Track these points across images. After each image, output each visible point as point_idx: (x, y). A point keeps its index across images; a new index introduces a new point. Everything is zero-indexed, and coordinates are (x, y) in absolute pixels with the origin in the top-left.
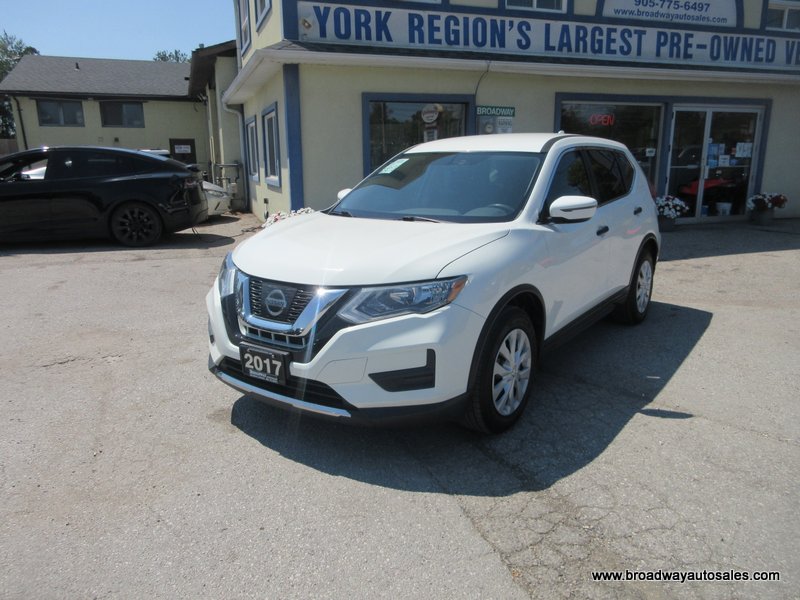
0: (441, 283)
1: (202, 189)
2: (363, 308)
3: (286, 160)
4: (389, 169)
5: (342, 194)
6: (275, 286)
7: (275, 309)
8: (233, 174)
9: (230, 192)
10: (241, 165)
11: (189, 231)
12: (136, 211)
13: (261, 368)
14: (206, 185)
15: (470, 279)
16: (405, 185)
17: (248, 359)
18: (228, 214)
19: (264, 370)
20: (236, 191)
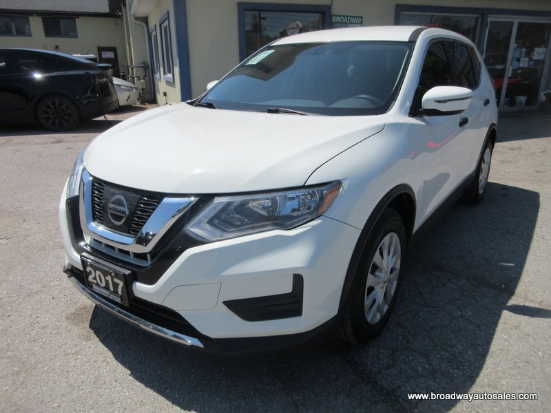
0: (310, 191)
1: (113, 84)
2: (216, 222)
3: (176, 61)
4: (255, 61)
5: (210, 86)
6: (117, 191)
7: (119, 218)
8: (141, 73)
9: (140, 87)
10: (147, 66)
11: (101, 118)
12: (57, 102)
13: (103, 285)
14: (116, 81)
15: (345, 185)
16: (271, 77)
17: (90, 273)
18: (138, 104)
19: (107, 288)
20: (144, 87)
